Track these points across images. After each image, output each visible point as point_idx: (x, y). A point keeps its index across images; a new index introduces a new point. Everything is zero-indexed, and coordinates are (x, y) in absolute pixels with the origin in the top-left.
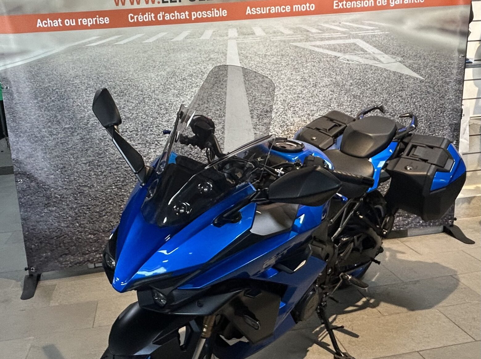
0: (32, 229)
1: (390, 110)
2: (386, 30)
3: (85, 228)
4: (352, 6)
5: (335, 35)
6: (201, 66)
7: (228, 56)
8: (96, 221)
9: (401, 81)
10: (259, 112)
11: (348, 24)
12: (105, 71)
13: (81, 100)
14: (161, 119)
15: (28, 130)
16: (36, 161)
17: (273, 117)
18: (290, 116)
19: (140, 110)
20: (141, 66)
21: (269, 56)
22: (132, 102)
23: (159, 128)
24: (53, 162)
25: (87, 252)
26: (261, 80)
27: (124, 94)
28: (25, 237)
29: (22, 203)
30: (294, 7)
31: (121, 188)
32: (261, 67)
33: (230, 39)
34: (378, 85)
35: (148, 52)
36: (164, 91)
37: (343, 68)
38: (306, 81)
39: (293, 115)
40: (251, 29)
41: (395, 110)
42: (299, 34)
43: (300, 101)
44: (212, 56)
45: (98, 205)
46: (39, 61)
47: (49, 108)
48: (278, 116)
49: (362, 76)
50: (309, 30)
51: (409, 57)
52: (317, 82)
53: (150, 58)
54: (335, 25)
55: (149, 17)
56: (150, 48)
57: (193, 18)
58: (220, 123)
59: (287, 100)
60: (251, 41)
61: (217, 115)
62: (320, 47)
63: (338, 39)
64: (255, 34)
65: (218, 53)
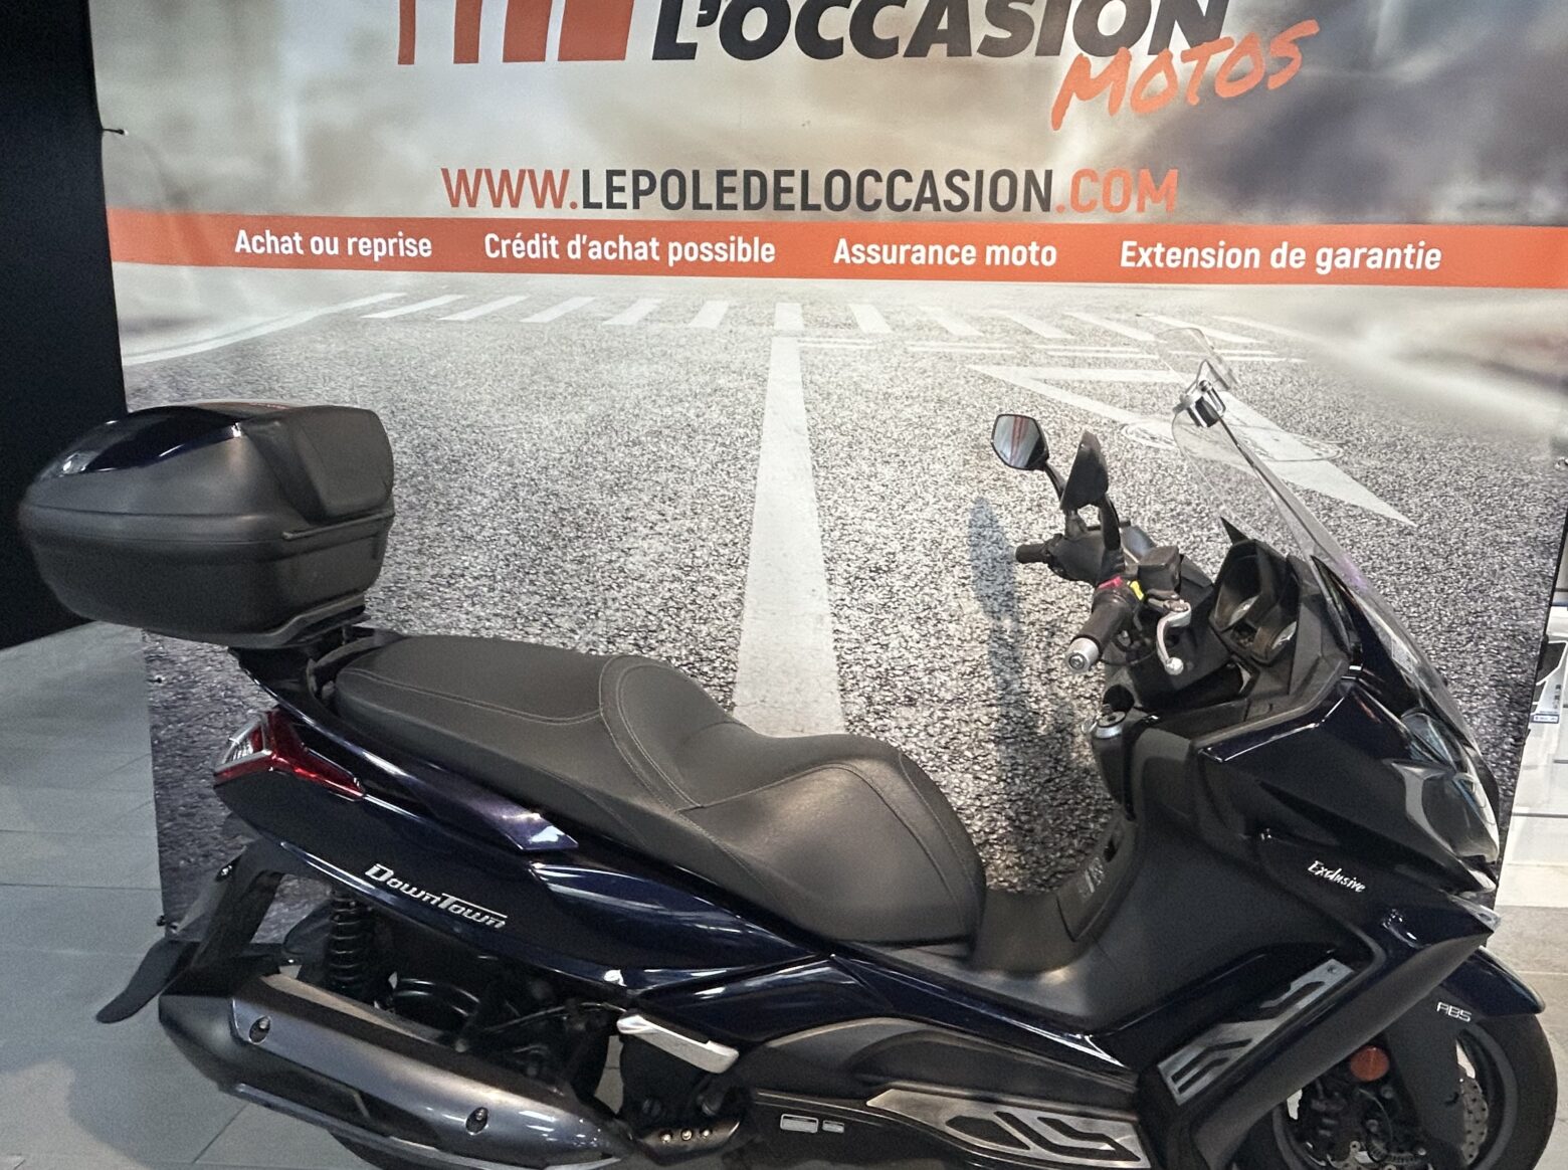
0: (181, 816)
2: (1296, 352)
4: (1185, 263)
5: (1117, 353)
6: (688, 409)
7: (770, 383)
9: (1332, 523)
10: (853, 569)
11: (1164, 319)
12: (411, 396)
14: (560, 553)
17: (894, 590)
18: (950, 591)
19: (504, 520)
20: (513, 392)
21: (896, 398)
22: (482, 494)
23: (555, 578)
26: (865, 467)
27: (461, 467)
28: (161, 833)
29: (160, 742)
30: (989, 249)
32: (871, 431)
33: (778, 334)
35: (538, 352)
36: (576, 473)
37: (1134, 463)
38: (1008, 489)
39: (958, 591)
40: (847, 310)
42: (998, 340)
43: (984, 549)
44: (722, 381)
46: (238, 348)
48: (912, 588)
49: (1195, 495)
50: (1035, 330)
51: (1366, 448)
52: (1044, 498)
53: (541, 369)
54: (1119, 320)
55: (541, 247)
56: (542, 339)
57: (672, 259)
58: (732, 585)
59: (944, 541)
60: (845, 346)
61: (723, 560)
62: (1065, 386)
63: (1128, 368)
64: (856, 326)
65: (741, 374)
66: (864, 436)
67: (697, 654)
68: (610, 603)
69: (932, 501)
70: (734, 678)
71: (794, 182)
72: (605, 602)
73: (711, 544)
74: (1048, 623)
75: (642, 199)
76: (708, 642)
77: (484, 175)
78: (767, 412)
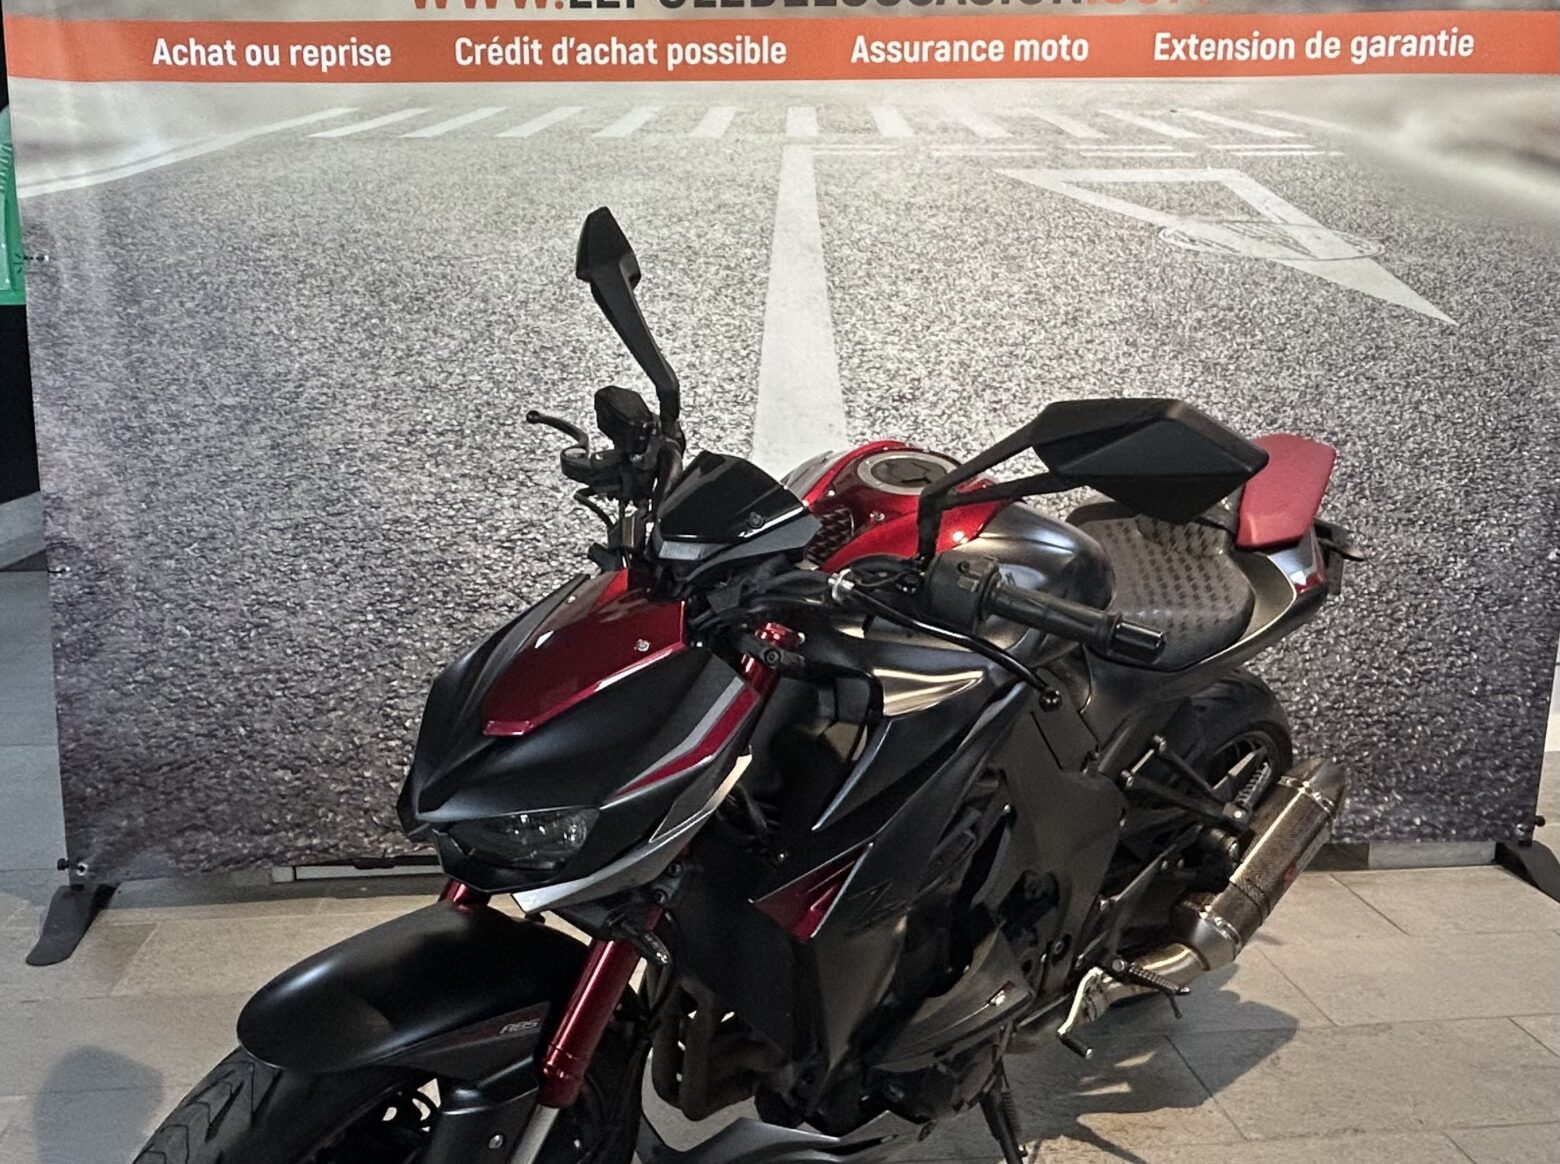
0: (87, 734)
1: (1331, 424)
2: (1333, 144)
3: (265, 745)
4: (1220, 57)
5: (1152, 151)
6: (688, 229)
7: (780, 196)
8: (303, 724)
9: (1375, 325)
10: (874, 400)
11: (1201, 115)
12: (365, 226)
13: (281, 316)
14: (541, 399)
15: (102, 404)
16: (122, 507)
18: (981, 417)
19: (475, 365)
20: (487, 216)
21: (919, 208)
22: (451, 336)
24: (177, 515)
25: (268, 827)
26: (886, 287)
27: (425, 306)
28: (64, 756)
29: (64, 646)
30: (1018, 44)
31: (393, 622)
32: (892, 245)
33: (790, 142)
34: (1291, 332)
35: (517, 172)
36: (560, 306)
37: (1173, 268)
38: (1041, 302)
39: (990, 417)
40: (866, 113)
41: (1349, 423)
42: (1028, 141)
43: (1017, 370)
44: (727, 196)
45: (315, 673)
46: (151, 176)
47: (176, 336)
48: (940, 417)
49: (1237, 300)
50: (1068, 130)
51: (1407, 243)
52: (1080, 310)
53: (519, 190)
54: (1153, 117)
55: (522, 52)
56: (520, 156)
57: (671, 62)
58: (739, 424)
59: (974, 363)
60: (862, 152)
61: (729, 397)
62: (1100, 189)
63: (1164, 167)
64: (876, 130)
65: (748, 187)
66: (884, 251)
69: (959, 319)
73: (714, 380)
78: (778, 228)
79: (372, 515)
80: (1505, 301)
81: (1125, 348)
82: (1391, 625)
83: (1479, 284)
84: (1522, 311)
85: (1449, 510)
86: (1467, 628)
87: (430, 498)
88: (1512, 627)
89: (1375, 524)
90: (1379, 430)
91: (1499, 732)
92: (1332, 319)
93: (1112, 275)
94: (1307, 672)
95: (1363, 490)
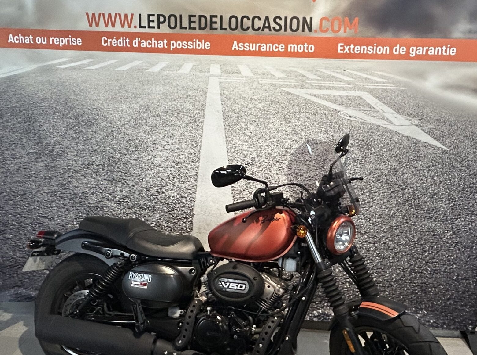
1: (400, 182)
2: (402, 85)
4: (362, 52)
5: (337, 84)
6: (177, 103)
7: (208, 95)
9: (417, 149)
11: (355, 72)
12: (73, 97)
13: (48, 125)
14: (129, 156)
17: (254, 172)
18: (275, 172)
19: (108, 144)
20: (112, 96)
21: (255, 100)
22: (100, 134)
23: (127, 166)
24: (14, 187)
26: (243, 126)
27: (92, 124)
30: (289, 46)
32: (246, 112)
33: (211, 76)
34: (385, 150)
35: (121, 81)
36: (135, 126)
37: (343, 125)
38: (297, 134)
39: (278, 172)
40: (237, 67)
41: (407, 182)
42: (293, 79)
43: (288, 157)
44: (189, 93)
46: (8, 78)
47: (14, 130)
49: (366, 138)
50: (307, 76)
51: (429, 121)
52: (310, 138)
53: (123, 87)
54: (337, 72)
55: (123, 42)
56: (123, 76)
57: (172, 47)
58: (193, 169)
59: (273, 153)
60: (236, 80)
61: (190, 160)
62: (318, 96)
63: (340, 90)
64: (240, 73)
65: (197, 90)
66: (243, 114)
67: (180, 195)
68: (148, 175)
69: (268, 138)
70: (194, 204)
71: (218, 20)
72: (146, 175)
73: (186, 154)
74: (311, 185)
75: (161, 25)
76: (184, 191)
77: (102, 15)
78: (207, 104)
79: (76, 190)
80: (468, 142)
81: (325, 152)
82: (422, 252)
83: (458, 136)
84: (474, 146)
85: (445, 214)
86: (452, 256)
87: (94, 186)
88: (469, 257)
89: (416, 218)
90: (418, 185)
91: (463, 293)
92: (400, 146)
93: (321, 126)
94: (391, 266)
95: (412, 206)
